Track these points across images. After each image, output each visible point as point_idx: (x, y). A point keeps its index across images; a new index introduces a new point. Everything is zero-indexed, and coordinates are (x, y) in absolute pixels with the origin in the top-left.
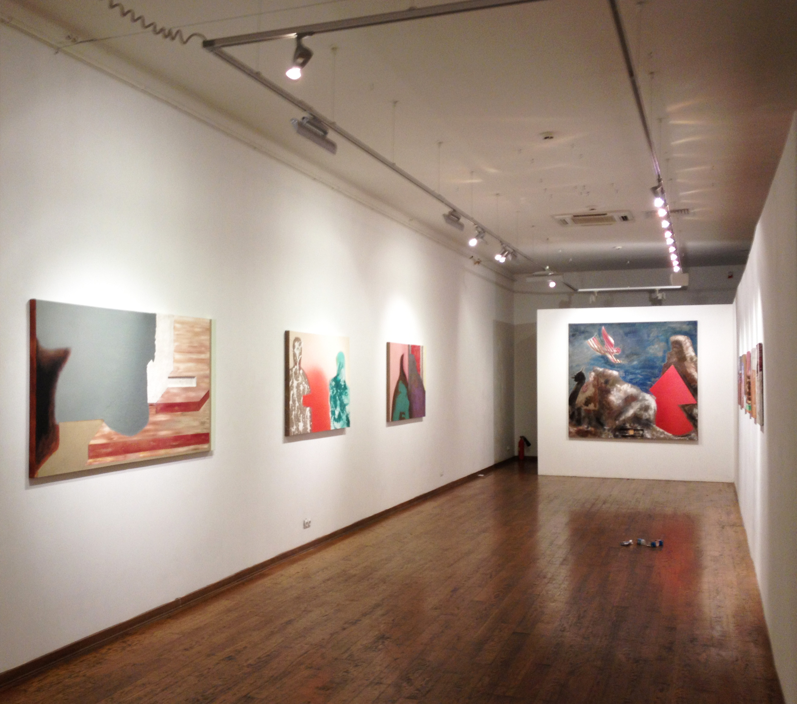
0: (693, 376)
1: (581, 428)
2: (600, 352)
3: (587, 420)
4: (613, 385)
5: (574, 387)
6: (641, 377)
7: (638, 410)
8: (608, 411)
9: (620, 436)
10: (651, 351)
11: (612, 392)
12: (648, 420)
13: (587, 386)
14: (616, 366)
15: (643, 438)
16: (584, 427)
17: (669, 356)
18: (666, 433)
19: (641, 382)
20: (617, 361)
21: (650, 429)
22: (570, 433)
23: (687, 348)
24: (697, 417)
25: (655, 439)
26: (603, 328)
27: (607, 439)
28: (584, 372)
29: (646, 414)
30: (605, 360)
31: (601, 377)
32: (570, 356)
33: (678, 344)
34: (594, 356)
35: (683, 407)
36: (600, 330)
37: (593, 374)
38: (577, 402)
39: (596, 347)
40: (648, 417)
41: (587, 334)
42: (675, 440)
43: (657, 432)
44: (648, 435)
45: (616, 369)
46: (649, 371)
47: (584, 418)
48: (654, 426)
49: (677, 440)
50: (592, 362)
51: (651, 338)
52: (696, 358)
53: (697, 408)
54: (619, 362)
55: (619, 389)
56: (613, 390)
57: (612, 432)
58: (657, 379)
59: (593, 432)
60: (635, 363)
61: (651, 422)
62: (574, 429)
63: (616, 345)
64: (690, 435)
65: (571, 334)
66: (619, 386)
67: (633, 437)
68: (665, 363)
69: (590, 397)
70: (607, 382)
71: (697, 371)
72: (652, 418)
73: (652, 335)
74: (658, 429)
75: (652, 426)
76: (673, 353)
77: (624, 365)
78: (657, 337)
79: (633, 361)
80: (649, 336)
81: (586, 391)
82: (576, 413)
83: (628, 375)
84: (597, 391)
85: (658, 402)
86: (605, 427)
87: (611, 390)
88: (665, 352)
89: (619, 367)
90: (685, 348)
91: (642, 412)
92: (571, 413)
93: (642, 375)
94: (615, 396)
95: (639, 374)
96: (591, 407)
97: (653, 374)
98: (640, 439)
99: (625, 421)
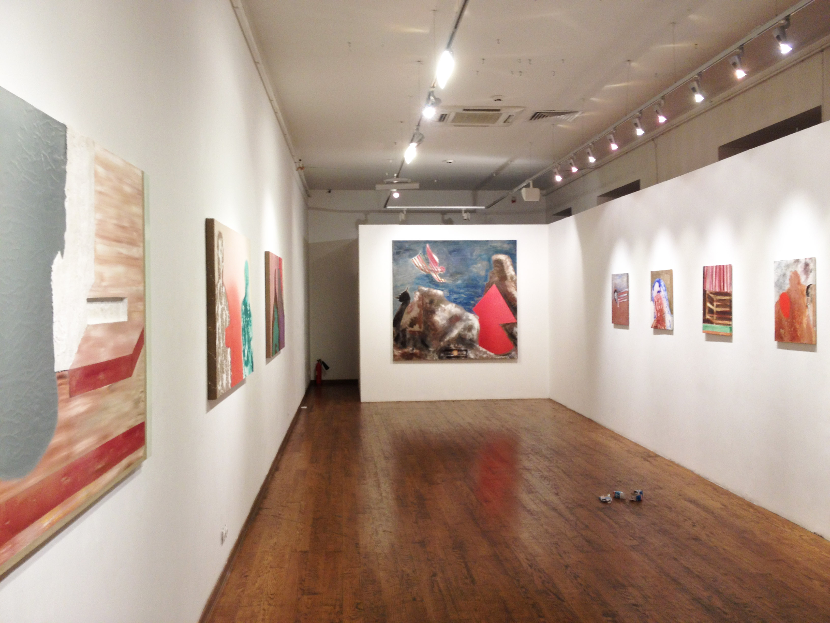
0: (513, 295)
1: (406, 350)
2: (425, 271)
3: (412, 342)
4: (438, 305)
5: (398, 308)
6: (465, 296)
7: (462, 330)
8: (433, 332)
9: (445, 358)
10: (474, 270)
11: (437, 313)
12: (471, 340)
13: (412, 306)
14: (441, 285)
15: (467, 358)
16: (409, 349)
17: (491, 275)
18: (488, 352)
19: (465, 301)
20: (442, 280)
21: (473, 349)
22: (395, 356)
23: (508, 267)
24: (517, 336)
25: (478, 359)
26: (428, 245)
27: (432, 361)
28: (409, 292)
29: (470, 334)
30: (429, 279)
31: (425, 297)
32: (395, 275)
33: (500, 263)
34: (418, 275)
35: (504, 326)
36: (424, 248)
37: (418, 294)
38: (401, 324)
39: (421, 265)
40: (471, 337)
41: (411, 252)
42: (497, 359)
43: (480, 352)
44: (472, 355)
45: (441, 288)
46: (472, 290)
47: (409, 339)
48: (478, 346)
49: (499, 359)
50: (417, 281)
51: (474, 257)
52: (515, 277)
53: (516, 326)
54: (444, 281)
55: (444, 309)
56: (438, 311)
57: (436, 354)
58: (480, 298)
59: (418, 355)
60: (459, 282)
61: (474, 342)
62: (398, 352)
63: (441, 264)
64: (510, 354)
65: (395, 251)
66: (443, 306)
67: (457, 357)
68: (488, 282)
69: (415, 318)
70: (431, 302)
71: (516, 290)
72: (475, 337)
73: (474, 254)
74: (481, 349)
75: (476, 347)
76: (495, 272)
77: (448, 284)
78: (480, 256)
79: (456, 280)
80: (472, 255)
81: (411, 311)
82: (401, 335)
83: (453, 294)
84: (422, 312)
85: (481, 322)
86: (430, 349)
87: (436, 310)
88: (487, 271)
89: (444, 287)
90: (505, 267)
91: (466, 332)
92: (395, 335)
93: (465, 295)
94: (439, 316)
95: (463, 294)
96: (416, 328)
97: (476, 293)
98: (464, 359)
99: (449, 342)
